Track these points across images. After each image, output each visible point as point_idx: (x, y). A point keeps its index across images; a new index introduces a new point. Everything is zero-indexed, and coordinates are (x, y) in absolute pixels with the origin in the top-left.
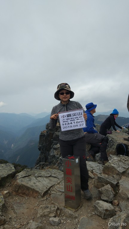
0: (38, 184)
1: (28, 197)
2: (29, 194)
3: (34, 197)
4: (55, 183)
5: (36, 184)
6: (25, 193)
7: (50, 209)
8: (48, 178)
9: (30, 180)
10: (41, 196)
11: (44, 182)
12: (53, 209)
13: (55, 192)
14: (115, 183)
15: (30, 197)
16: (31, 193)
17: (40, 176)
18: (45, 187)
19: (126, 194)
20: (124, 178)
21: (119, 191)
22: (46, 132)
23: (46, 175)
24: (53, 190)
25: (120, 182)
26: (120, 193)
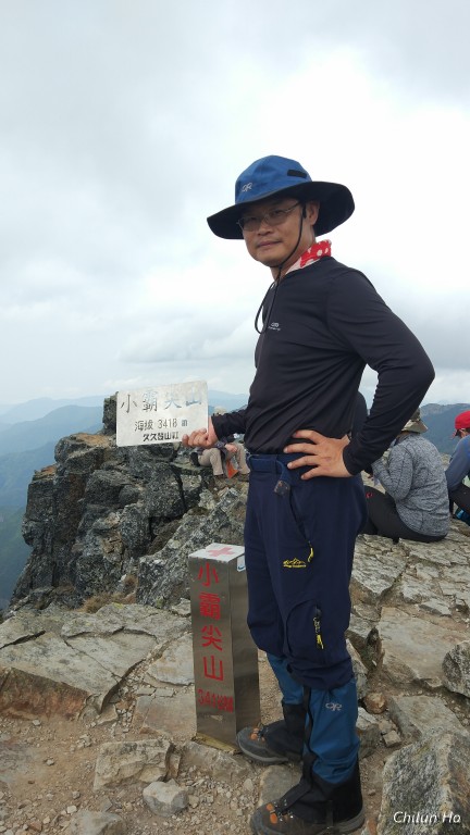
0: (76, 662)
1: (44, 718)
2: (45, 707)
3: (69, 716)
4: (143, 653)
5: (70, 666)
6: (27, 703)
7: (143, 752)
8: (114, 637)
9: (44, 652)
10: (96, 707)
11: (101, 655)
12: (153, 752)
13: (148, 690)
14: (365, 633)
15: (48, 716)
16: (55, 700)
17: (82, 634)
18: (109, 674)
19: (405, 669)
20: (388, 612)
21: (379, 660)
22: (53, 472)
23: (104, 629)
24: (138, 683)
25: (378, 628)
26: (386, 667)
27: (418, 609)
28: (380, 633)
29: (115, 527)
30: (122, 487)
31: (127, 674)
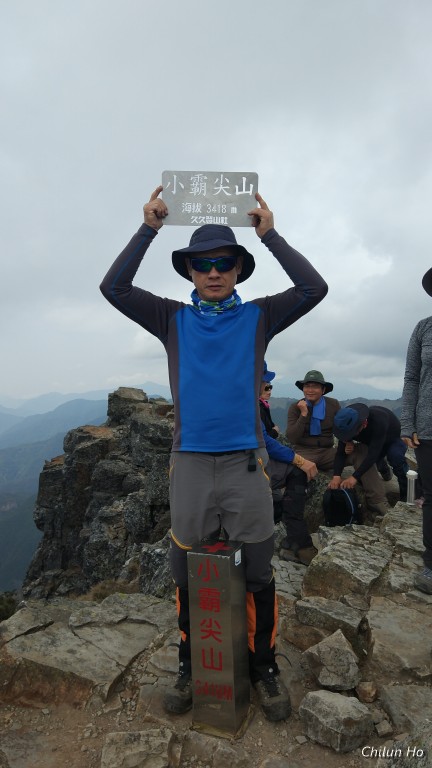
0: (83, 652)
1: (53, 706)
2: (54, 696)
3: (76, 705)
4: (146, 642)
5: (78, 655)
6: (37, 692)
7: (147, 742)
8: (118, 627)
9: (53, 642)
10: (102, 696)
11: (106, 644)
12: (156, 742)
13: (150, 679)
14: (355, 623)
15: (57, 705)
16: (63, 689)
17: (89, 624)
18: (114, 663)
19: (394, 658)
20: (377, 601)
21: (370, 650)
22: (62, 462)
23: (109, 618)
24: (141, 672)
25: (368, 617)
26: (376, 656)
27: (405, 598)
28: (370, 622)
29: (119, 514)
30: (125, 476)
31: (131, 663)
